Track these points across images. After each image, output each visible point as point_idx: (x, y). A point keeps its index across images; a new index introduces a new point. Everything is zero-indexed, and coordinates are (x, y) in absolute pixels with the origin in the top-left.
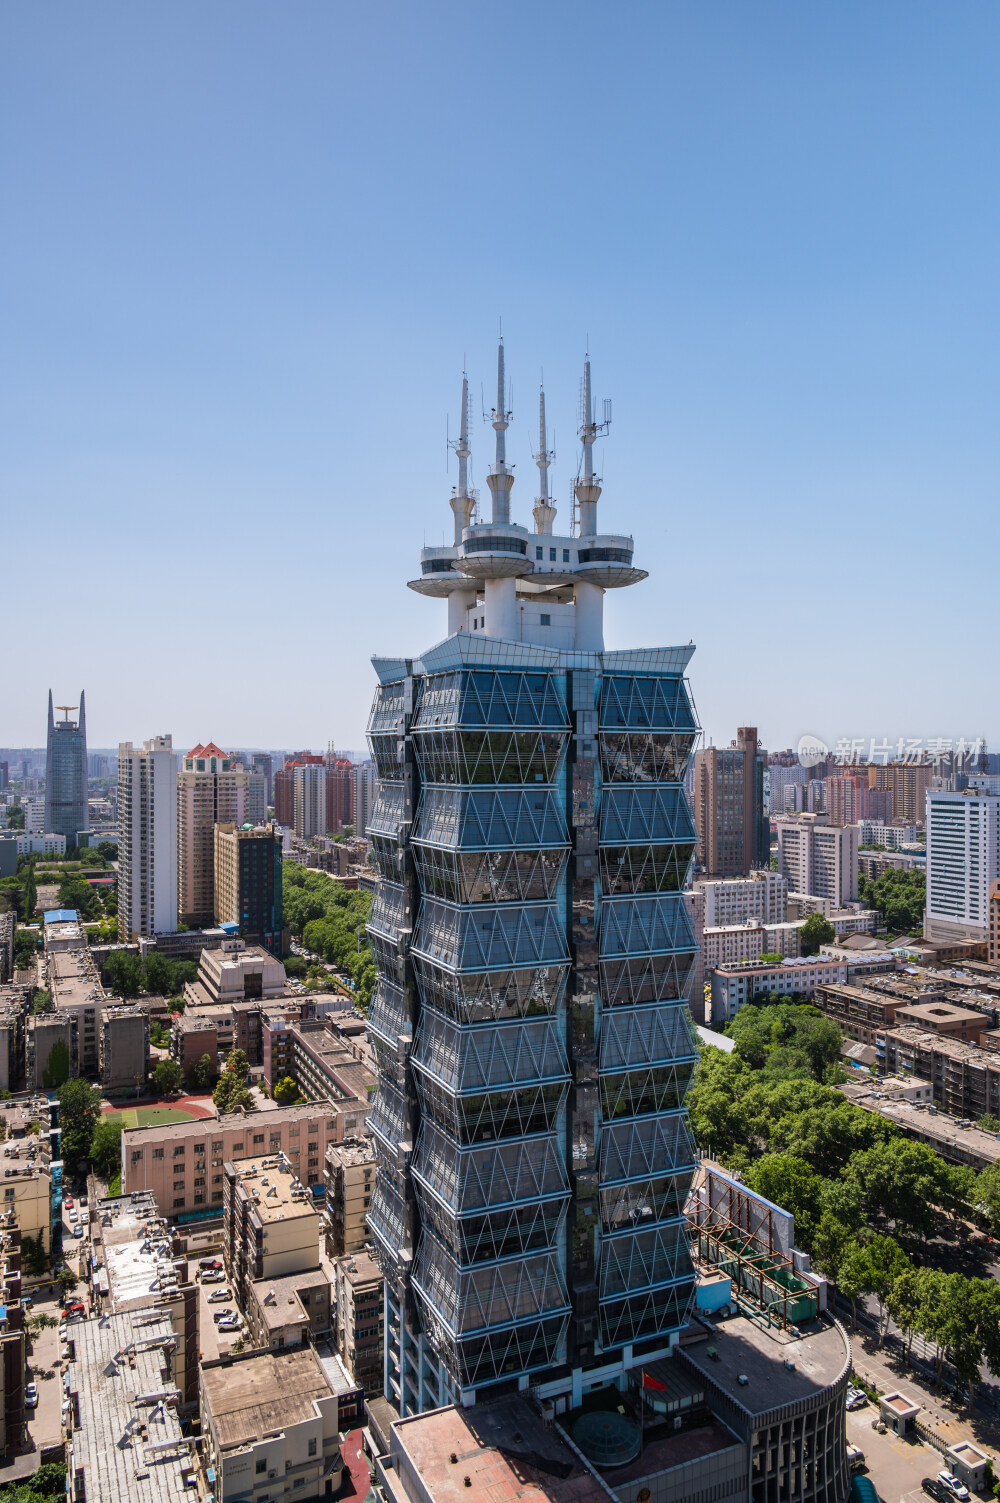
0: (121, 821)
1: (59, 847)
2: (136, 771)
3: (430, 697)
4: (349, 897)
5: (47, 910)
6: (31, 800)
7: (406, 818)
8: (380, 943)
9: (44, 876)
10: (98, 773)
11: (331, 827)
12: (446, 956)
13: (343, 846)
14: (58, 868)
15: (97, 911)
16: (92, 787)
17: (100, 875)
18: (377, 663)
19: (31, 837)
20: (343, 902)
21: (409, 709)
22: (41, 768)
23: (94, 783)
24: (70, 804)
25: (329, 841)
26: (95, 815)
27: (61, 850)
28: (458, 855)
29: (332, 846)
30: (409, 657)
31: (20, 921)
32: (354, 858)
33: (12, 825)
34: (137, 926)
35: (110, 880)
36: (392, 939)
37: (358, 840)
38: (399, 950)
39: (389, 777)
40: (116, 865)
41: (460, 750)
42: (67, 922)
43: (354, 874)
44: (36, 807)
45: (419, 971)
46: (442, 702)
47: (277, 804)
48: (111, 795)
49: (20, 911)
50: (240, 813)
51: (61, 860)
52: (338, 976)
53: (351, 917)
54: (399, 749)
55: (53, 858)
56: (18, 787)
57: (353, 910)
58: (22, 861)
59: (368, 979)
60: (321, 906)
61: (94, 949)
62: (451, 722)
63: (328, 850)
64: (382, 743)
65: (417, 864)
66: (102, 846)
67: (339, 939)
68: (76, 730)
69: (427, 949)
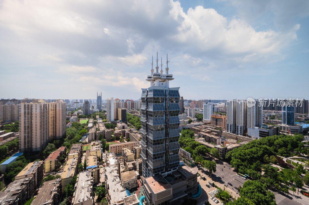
0: (107, 108)
2: (109, 102)
3: (149, 93)
5: (98, 118)
7: (146, 107)
8: (142, 122)
9: (97, 114)
10: (103, 102)
11: (131, 109)
12: (151, 123)
15: (104, 119)
16: (102, 104)
18: (142, 89)
19: (95, 110)
20: (134, 117)
21: (146, 95)
22: (96, 102)
24: (100, 106)
25: (131, 110)
26: (103, 107)
27: (99, 111)
28: (153, 111)
30: (146, 88)
31: (95, 120)
32: (134, 112)
33: (92, 108)
34: (109, 120)
35: (105, 115)
36: (144, 121)
37: (135, 110)
38: (145, 123)
39: (144, 102)
40: (106, 113)
41: (153, 99)
42: (100, 120)
43: (135, 114)
44: (95, 106)
45: (148, 125)
46: (151, 94)
47: (125, 106)
48: (105, 105)
50: (121, 107)
52: (133, 126)
53: (135, 119)
54: (145, 99)
55: (98, 112)
56: (93, 104)
58: (94, 113)
60: (131, 118)
61: (104, 123)
62: (152, 96)
64: (142, 99)
65: (147, 113)
66: (104, 111)
67: (133, 122)
68: (100, 97)
69: (149, 123)
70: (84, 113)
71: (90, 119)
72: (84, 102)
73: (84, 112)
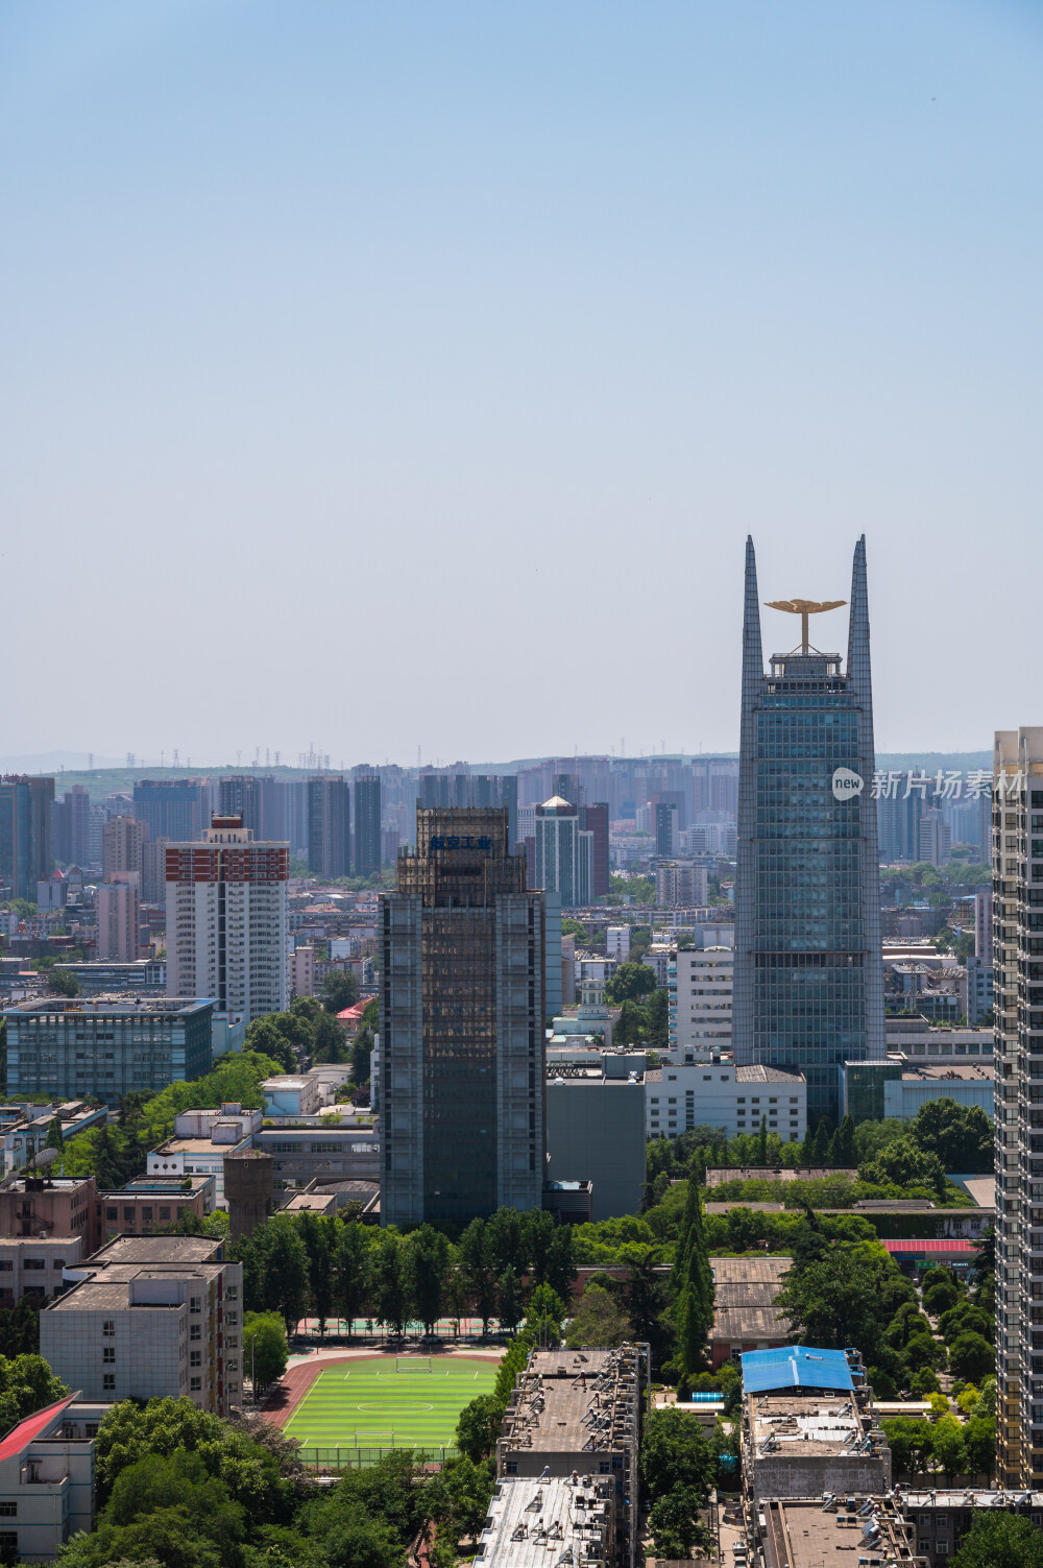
0: (1005, 1025)
1: (784, 1116)
5: (750, 1345)
6: (685, 943)
9: (735, 1219)
10: (911, 847)
14: (781, 1195)
15: (920, 1357)
16: (889, 893)
17: (926, 1227)
19: (689, 1078)
22: (716, 828)
23: (898, 882)
24: (817, 959)
26: (908, 1001)
27: (790, 1128)
31: (663, 1378)
33: (625, 1032)
35: (964, 1246)
40: (983, 1192)
42: (819, 1392)
44: (703, 974)
48: (956, 927)
49: (661, 1342)
51: (790, 1165)
55: (764, 1157)
56: (643, 893)
58: (659, 1164)
61: (913, 1500)
66: (932, 1119)
68: (838, 683)
70: (389, 1175)
71: (545, 1361)
72: (403, 826)
73: (388, 1135)
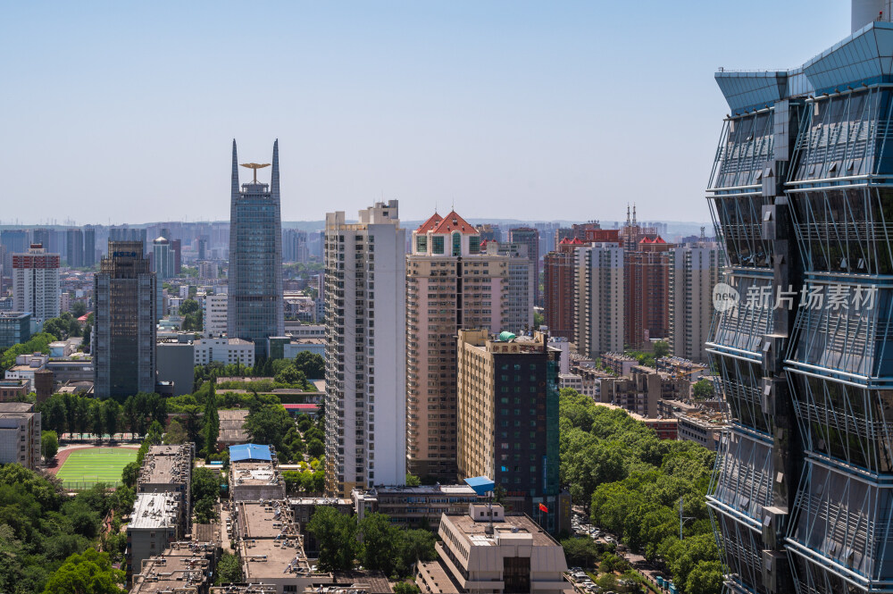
0: (329, 323)
1: (246, 357)
2: (350, 252)
3: (820, 134)
4: (665, 450)
5: (233, 443)
6: (209, 292)
7: (777, 330)
8: (728, 524)
9: (227, 396)
10: (295, 257)
11: (632, 341)
12: (852, 557)
13: (652, 371)
14: (245, 387)
15: (297, 448)
16: (286, 274)
17: (300, 399)
18: (727, 82)
19: (211, 343)
20: (654, 458)
21: (782, 154)
22: (221, 249)
23: (289, 270)
24: (259, 298)
25: (629, 362)
26: (293, 314)
27: (248, 362)
28: (873, 392)
29: (636, 371)
30: (782, 69)
31: (200, 456)
32: (670, 390)
33: (186, 326)
34: (350, 474)
35: (313, 406)
36: (752, 521)
37: (676, 362)
38: (765, 539)
39: (745, 264)
40: (321, 386)
41: (878, 219)
42: (259, 461)
43: (670, 415)
44: (216, 304)
45: (801, 576)
46: (843, 139)
47: (548, 302)
48: (311, 286)
49: (199, 442)
50: (496, 316)
51: (248, 376)
52: (647, 573)
53: (668, 483)
54: (766, 218)
55: (238, 372)
56: (194, 273)
57: (671, 472)
58: (199, 375)
59: (697, 581)
60: (620, 462)
61: (294, 502)
62: (862, 174)
63: (627, 376)
64: (731, 209)
65: (796, 403)
66: (302, 358)
67: (648, 515)
68: (268, 195)
69: (816, 543)
70: (97, 380)
71: (155, 449)
72: (103, 247)
73: (97, 364)
